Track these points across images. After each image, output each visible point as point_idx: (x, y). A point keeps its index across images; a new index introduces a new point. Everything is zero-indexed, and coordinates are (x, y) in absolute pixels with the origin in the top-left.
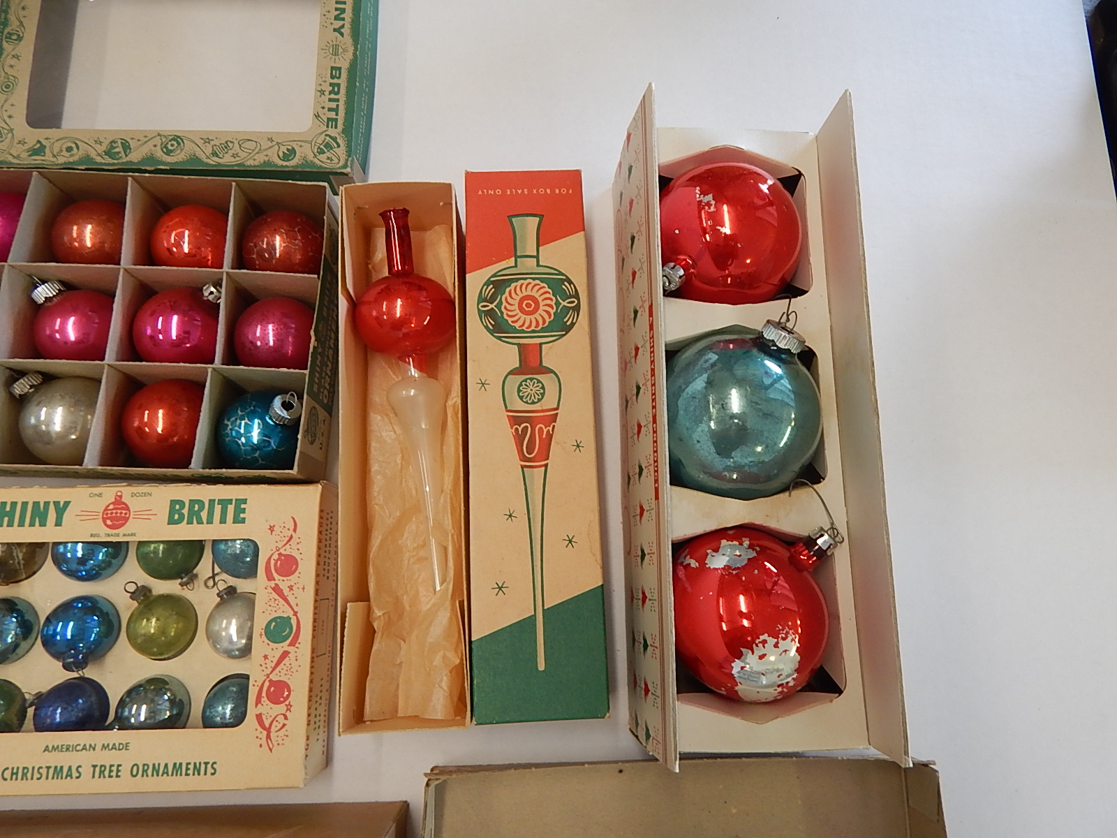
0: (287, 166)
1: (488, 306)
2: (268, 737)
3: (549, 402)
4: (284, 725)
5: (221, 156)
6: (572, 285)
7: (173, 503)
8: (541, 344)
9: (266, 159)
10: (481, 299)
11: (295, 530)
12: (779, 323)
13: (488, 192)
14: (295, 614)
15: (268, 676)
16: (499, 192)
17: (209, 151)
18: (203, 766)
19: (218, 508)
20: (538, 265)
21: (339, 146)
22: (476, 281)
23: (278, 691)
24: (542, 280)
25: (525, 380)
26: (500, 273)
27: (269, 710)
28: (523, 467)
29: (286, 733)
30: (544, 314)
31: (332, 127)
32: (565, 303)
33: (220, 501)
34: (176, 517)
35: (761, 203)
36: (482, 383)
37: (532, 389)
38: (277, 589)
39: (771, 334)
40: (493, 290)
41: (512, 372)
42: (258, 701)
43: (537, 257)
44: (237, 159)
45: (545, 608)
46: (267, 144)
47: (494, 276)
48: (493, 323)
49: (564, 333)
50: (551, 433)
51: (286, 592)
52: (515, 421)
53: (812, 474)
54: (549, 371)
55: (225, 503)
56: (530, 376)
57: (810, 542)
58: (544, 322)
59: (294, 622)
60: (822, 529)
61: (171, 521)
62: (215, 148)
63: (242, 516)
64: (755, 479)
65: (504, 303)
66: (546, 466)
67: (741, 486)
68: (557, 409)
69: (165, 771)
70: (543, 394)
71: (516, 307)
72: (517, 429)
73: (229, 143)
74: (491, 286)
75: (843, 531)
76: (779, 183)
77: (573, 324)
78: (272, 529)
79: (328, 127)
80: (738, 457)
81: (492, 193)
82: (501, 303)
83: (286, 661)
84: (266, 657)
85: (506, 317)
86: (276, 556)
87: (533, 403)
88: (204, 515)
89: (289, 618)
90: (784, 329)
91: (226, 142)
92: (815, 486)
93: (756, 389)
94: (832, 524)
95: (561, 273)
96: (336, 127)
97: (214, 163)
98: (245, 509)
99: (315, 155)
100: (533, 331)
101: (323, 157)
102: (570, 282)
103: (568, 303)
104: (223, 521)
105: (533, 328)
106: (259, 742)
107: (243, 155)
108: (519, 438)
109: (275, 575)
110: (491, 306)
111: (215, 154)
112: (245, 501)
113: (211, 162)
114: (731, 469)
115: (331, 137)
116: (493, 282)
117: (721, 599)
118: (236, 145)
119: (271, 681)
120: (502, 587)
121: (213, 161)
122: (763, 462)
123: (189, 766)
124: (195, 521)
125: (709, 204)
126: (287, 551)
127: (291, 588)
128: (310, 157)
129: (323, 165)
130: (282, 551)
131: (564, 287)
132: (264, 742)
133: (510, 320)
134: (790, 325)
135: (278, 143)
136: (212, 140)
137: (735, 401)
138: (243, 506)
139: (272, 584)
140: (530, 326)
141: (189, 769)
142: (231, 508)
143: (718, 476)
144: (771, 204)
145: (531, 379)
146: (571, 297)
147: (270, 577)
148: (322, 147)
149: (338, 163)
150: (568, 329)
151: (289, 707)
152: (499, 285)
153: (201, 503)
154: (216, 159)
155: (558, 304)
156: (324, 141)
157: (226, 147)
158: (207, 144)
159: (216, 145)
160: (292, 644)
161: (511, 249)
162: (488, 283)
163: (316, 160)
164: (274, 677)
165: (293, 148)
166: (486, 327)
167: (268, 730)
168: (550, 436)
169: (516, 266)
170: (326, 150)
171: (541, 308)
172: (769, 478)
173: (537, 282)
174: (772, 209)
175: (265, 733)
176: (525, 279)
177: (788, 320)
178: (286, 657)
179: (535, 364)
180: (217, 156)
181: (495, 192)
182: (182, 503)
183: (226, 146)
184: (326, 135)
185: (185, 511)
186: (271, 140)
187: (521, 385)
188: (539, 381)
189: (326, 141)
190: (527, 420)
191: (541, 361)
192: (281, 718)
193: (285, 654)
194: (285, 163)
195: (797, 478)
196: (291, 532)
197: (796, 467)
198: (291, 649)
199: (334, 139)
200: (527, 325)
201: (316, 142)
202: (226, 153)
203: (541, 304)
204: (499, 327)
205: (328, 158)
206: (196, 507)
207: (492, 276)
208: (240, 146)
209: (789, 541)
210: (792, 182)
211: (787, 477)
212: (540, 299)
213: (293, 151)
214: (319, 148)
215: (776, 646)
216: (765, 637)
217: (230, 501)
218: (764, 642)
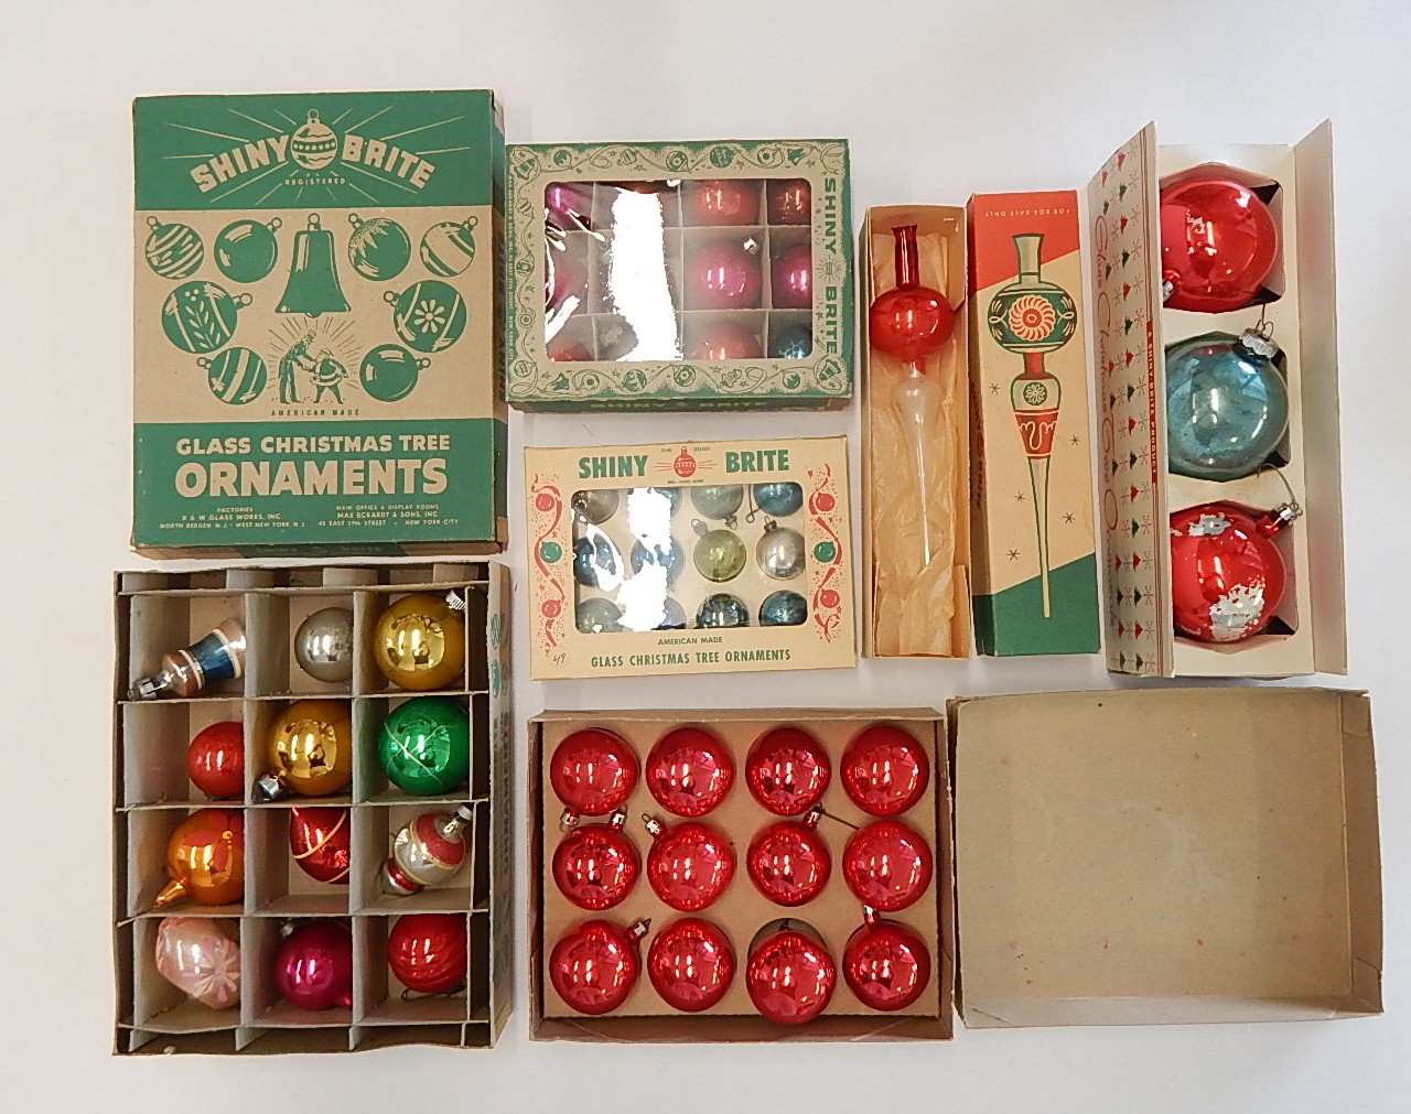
1: (997, 319)
2: (826, 631)
3: (1051, 403)
4: (837, 623)
6: (1069, 300)
7: (729, 454)
8: (1043, 353)
10: (991, 312)
11: (829, 475)
12: (1256, 331)
13: (993, 214)
14: (836, 540)
15: (820, 587)
16: (1003, 214)
18: (779, 654)
19: (765, 458)
20: (1040, 282)
22: (985, 297)
23: (830, 599)
24: (1043, 295)
25: (1030, 384)
26: (1006, 290)
27: (824, 612)
28: (1029, 458)
29: (839, 629)
30: (1046, 326)
32: (1063, 316)
33: (766, 453)
34: (733, 466)
36: (993, 387)
37: (1035, 393)
38: (820, 521)
39: (1248, 342)
40: (1001, 305)
41: (1020, 376)
42: (815, 606)
43: (1039, 274)
45: (1050, 570)
47: (1002, 291)
48: (1002, 334)
49: (1063, 343)
50: (1052, 429)
51: (827, 523)
52: (1022, 420)
53: (1277, 460)
54: (1050, 376)
55: (770, 454)
56: (1034, 381)
57: (1274, 515)
58: (1045, 334)
59: (836, 545)
60: (1284, 504)
61: (731, 470)
63: (785, 464)
64: (1229, 465)
65: (1011, 317)
66: (1048, 457)
67: (1217, 470)
68: (1057, 409)
70: (1045, 397)
71: (1021, 320)
72: (1024, 427)
74: (1000, 300)
75: (1303, 506)
77: (1070, 335)
78: (810, 474)
80: (1214, 446)
81: (998, 215)
82: (1007, 317)
83: (833, 575)
84: (817, 573)
85: (1012, 329)
86: (816, 495)
87: (1037, 404)
88: (755, 463)
89: (832, 543)
90: (1261, 336)
92: (1280, 469)
93: (1233, 389)
94: (1293, 500)
95: (1059, 289)
98: (787, 458)
100: (1036, 341)
102: (1068, 297)
103: (1066, 316)
104: (771, 468)
105: (1036, 338)
106: (819, 635)
108: (1026, 434)
109: (817, 510)
110: (1000, 319)
112: (786, 452)
114: (1206, 456)
116: (1002, 297)
117: (1199, 562)
119: (823, 591)
120: (1015, 553)
122: (1236, 451)
123: (769, 653)
124: (749, 470)
126: (824, 491)
127: (831, 520)
130: (821, 491)
131: (1062, 301)
132: (823, 635)
133: (1016, 332)
134: (1266, 333)
137: (1216, 399)
138: (785, 456)
139: (816, 517)
140: (1032, 338)
141: (769, 655)
142: (776, 458)
143: (1196, 463)
145: (1035, 384)
146: (1069, 310)
147: (814, 513)
150: (1066, 339)
151: (839, 610)
152: (1005, 300)
153: (750, 454)
155: (1057, 317)
160: (837, 562)
161: (1014, 267)
162: (996, 299)
164: (825, 588)
166: (996, 337)
167: (826, 627)
168: (1051, 432)
169: (1020, 283)
171: (1043, 321)
172: (1240, 465)
173: (1039, 297)
175: (823, 629)
176: (1028, 294)
177: (1264, 329)
178: (833, 573)
179: (1038, 370)
181: (1000, 214)
182: (736, 455)
185: (740, 461)
187: (1026, 389)
188: (1042, 385)
190: (1033, 418)
191: (1043, 368)
192: (834, 618)
193: (832, 571)
195: (1265, 462)
196: (826, 476)
197: (1264, 455)
198: (836, 566)
200: (1030, 335)
203: (1043, 317)
204: (1007, 337)
206: (748, 458)
207: (1000, 293)
209: (1257, 515)
211: (1255, 463)
212: (1041, 313)
215: (1247, 592)
216: (1239, 586)
217: (774, 453)
218: (1238, 590)
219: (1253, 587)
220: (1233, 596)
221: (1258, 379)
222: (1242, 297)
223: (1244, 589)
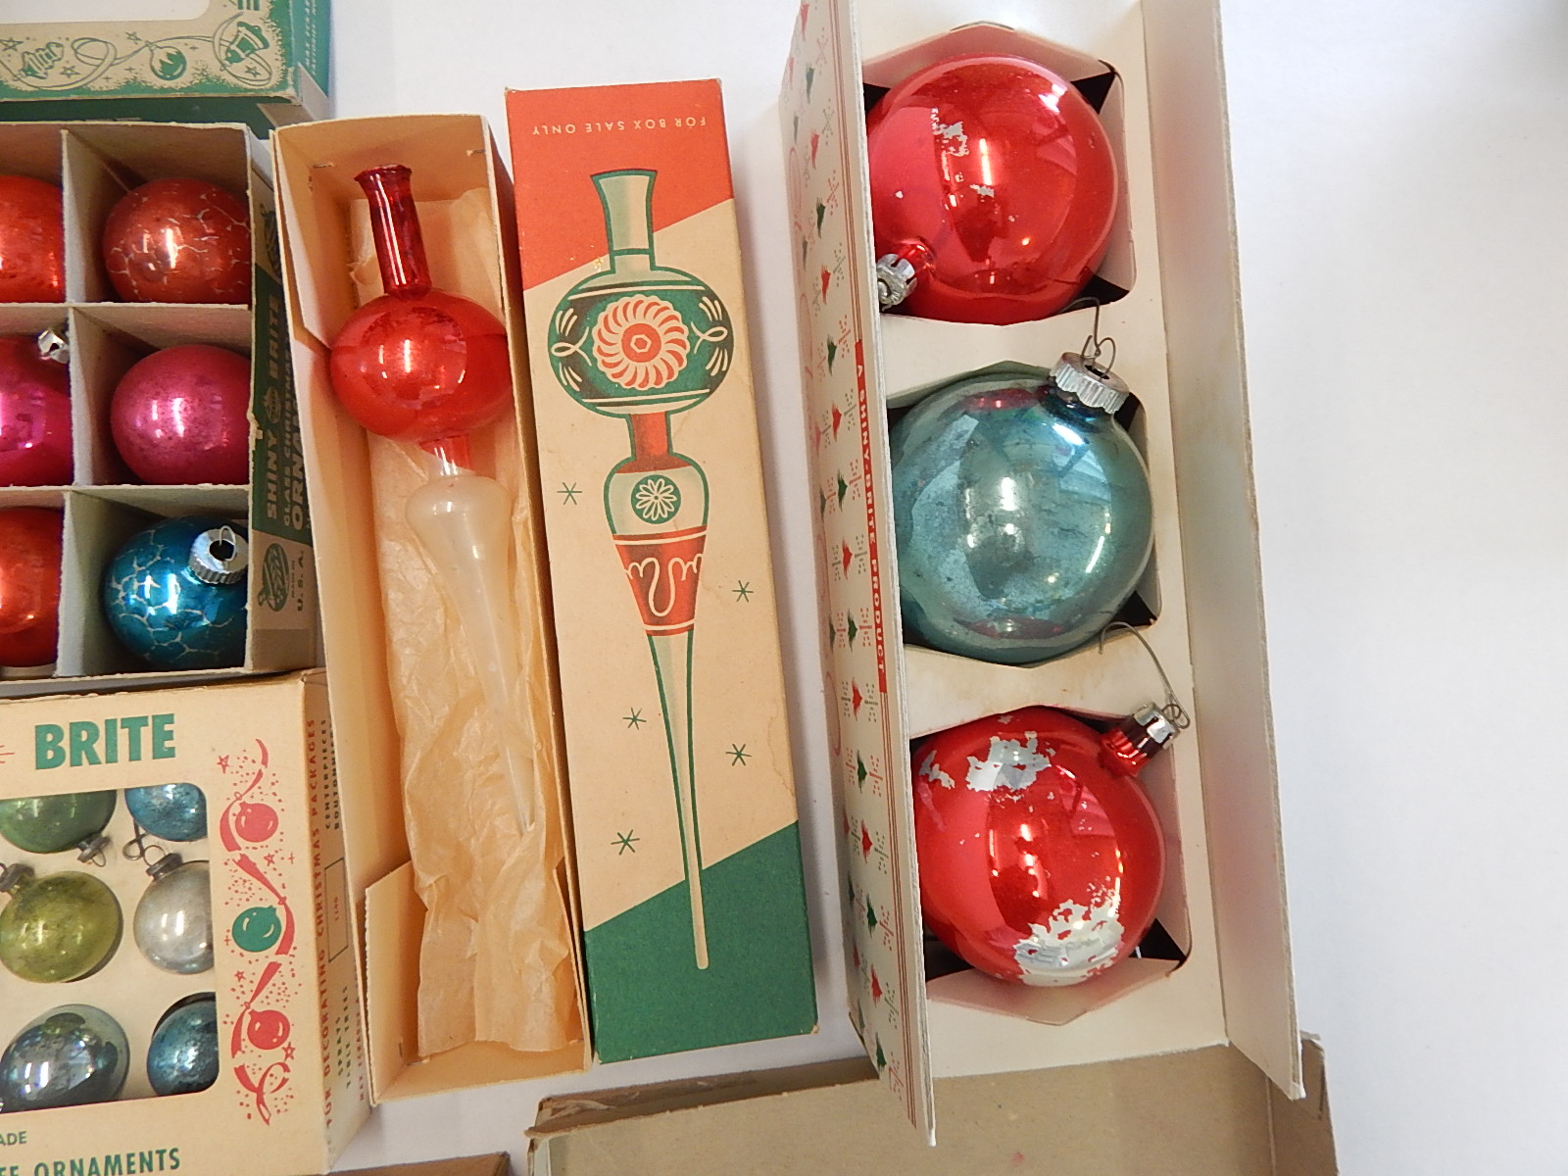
0: (172, 90)
1: (568, 348)
2: (260, 1101)
3: (689, 517)
4: (284, 1081)
5: (41, 74)
6: (716, 302)
7: (41, 730)
8: (667, 414)
9: (130, 76)
10: (554, 336)
11: (265, 762)
12: (1082, 358)
13: (550, 129)
14: (282, 901)
15: (247, 1005)
16: (571, 129)
17: (16, 64)
18: (156, 1157)
19: (123, 736)
20: (653, 267)
21: (266, 45)
22: (543, 301)
23: (269, 1029)
24: (663, 295)
25: (644, 481)
26: (584, 286)
27: (256, 1059)
28: (650, 635)
29: (290, 1093)
30: (669, 360)
31: (248, 8)
32: (705, 337)
33: (126, 722)
34: (50, 754)
35: (1046, 132)
36: (568, 491)
37: (655, 496)
38: (246, 864)
39: (1069, 381)
40: (575, 317)
41: (621, 468)
42: (236, 1047)
43: (650, 252)
44: (74, 78)
45: (704, 868)
46: (125, 47)
47: (572, 292)
48: (579, 379)
49: (708, 391)
50: (695, 571)
51: (262, 866)
52: (631, 554)
53: (1137, 613)
54: (684, 462)
55: (134, 724)
56: (652, 473)
57: (1133, 729)
58: (671, 374)
59: (281, 914)
60: (1155, 707)
61: (42, 763)
62: (27, 59)
63: (168, 744)
64: (1045, 630)
65: (597, 342)
66: (690, 629)
67: (1020, 643)
68: (703, 528)
69: (94, 1170)
70: (677, 505)
71: (619, 347)
72: (635, 569)
73: (54, 48)
74: (571, 311)
75: (1187, 705)
76: (1075, 93)
77: (722, 374)
78: (223, 763)
79: (240, 7)
80: (1017, 595)
81: (559, 131)
82: (590, 341)
83: (276, 978)
84: (240, 976)
85: (602, 368)
86: (236, 809)
87: (661, 520)
88: (100, 747)
89: (272, 909)
90: (1091, 369)
91: (48, 46)
92: (1141, 632)
93: (1043, 476)
94: (1171, 696)
95: (695, 281)
96: (256, 8)
97: (32, 89)
98: (171, 732)
99: (223, 65)
100: (653, 391)
101: (238, 68)
102: (713, 297)
103: (711, 335)
104: (135, 755)
105: (651, 385)
106: (246, 1111)
107: (83, 70)
108: (640, 585)
109: (239, 840)
110: (574, 348)
111: (29, 71)
112: (170, 719)
113: (25, 88)
114: (1001, 616)
115: (249, 27)
116: (573, 304)
117: (991, 832)
118: (69, 52)
119: (253, 1013)
120: (628, 840)
121: (27, 86)
122: (1059, 601)
123: (132, 1159)
124: (85, 760)
125: (955, 142)
126: (255, 798)
127: (269, 859)
128: (214, 69)
129: (240, 83)
130: (247, 799)
131: (701, 305)
132: (253, 1109)
133: (609, 372)
134: (1103, 361)
135: (148, 44)
136: (20, 43)
137: (1008, 494)
138: (167, 727)
139: (236, 855)
140: (646, 380)
141: (133, 1163)
142: (146, 734)
143: (981, 629)
144: (1063, 131)
145: (655, 478)
146: (715, 323)
147: (231, 845)
148: (233, 47)
149: (269, 79)
150: (713, 383)
151: (289, 1052)
152: (584, 307)
153: (90, 727)
154: (31, 80)
155: (693, 338)
156: (237, 36)
157: (50, 58)
158: (10, 51)
159: (28, 53)
160: (282, 951)
161: (600, 236)
162: (564, 306)
163: (225, 76)
164: (258, 1006)
165: (179, 53)
166: (568, 388)
167: (259, 1091)
168: (694, 578)
169: (613, 271)
170: (243, 55)
171: (664, 347)
172: (1069, 627)
173: (654, 298)
174: (1066, 143)
175: (254, 1095)
176: (631, 294)
177: (1098, 353)
178: (274, 973)
179: (657, 450)
180: (34, 74)
181: (563, 130)
182: (56, 730)
183: (48, 53)
184: (240, 24)
185: (65, 744)
186: (133, 37)
187: (637, 490)
188: (668, 482)
189: (241, 35)
190: (653, 551)
191: (670, 446)
192: (278, 1071)
193: (272, 969)
194: (167, 84)
195: (1113, 621)
196: (259, 766)
197: (1114, 605)
198: (281, 959)
199: (256, 31)
200: (640, 379)
201: (221, 39)
202: (51, 67)
203: (664, 339)
204: (591, 388)
205: (249, 70)
206: (84, 736)
207: (569, 294)
208: (76, 52)
209: (1099, 727)
210: (1096, 88)
211: (1098, 621)
212: (661, 331)
213: (178, 59)
214: (228, 50)
215: (1086, 917)
216: (1069, 904)
217: (143, 721)
218: (1067, 913)
219: (1098, 905)
220: (1059, 925)
221: (1090, 458)
222: (1055, 291)
223: (1079, 910)
